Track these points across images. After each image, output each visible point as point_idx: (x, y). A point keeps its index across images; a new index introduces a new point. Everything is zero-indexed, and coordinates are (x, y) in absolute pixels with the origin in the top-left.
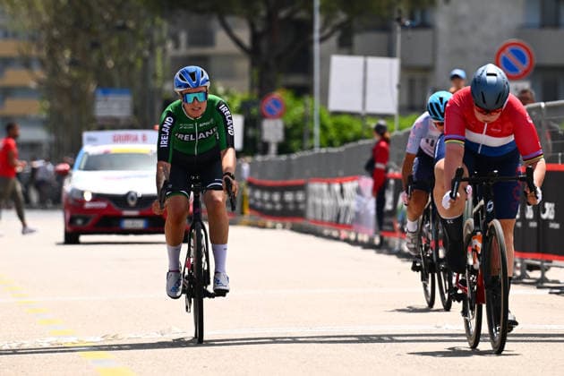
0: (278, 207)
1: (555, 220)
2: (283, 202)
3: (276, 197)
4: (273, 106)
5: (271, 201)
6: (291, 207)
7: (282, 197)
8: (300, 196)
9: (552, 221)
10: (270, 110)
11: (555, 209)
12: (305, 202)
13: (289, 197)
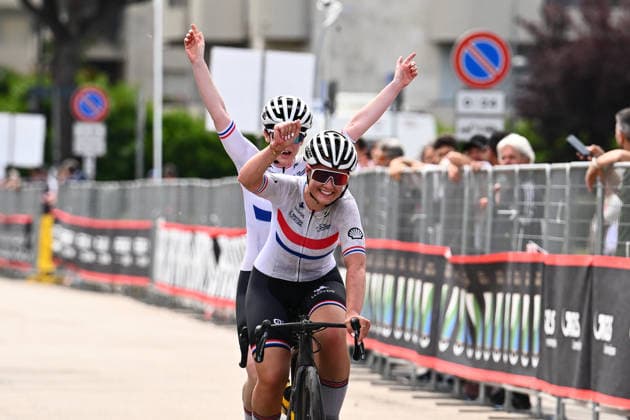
0: (105, 259)
1: (612, 343)
2: (112, 252)
3: (102, 244)
4: (90, 104)
5: (93, 249)
6: (126, 261)
7: (111, 244)
8: (141, 245)
9: (608, 343)
10: (86, 109)
11: (613, 325)
12: (150, 254)
13: (122, 245)
